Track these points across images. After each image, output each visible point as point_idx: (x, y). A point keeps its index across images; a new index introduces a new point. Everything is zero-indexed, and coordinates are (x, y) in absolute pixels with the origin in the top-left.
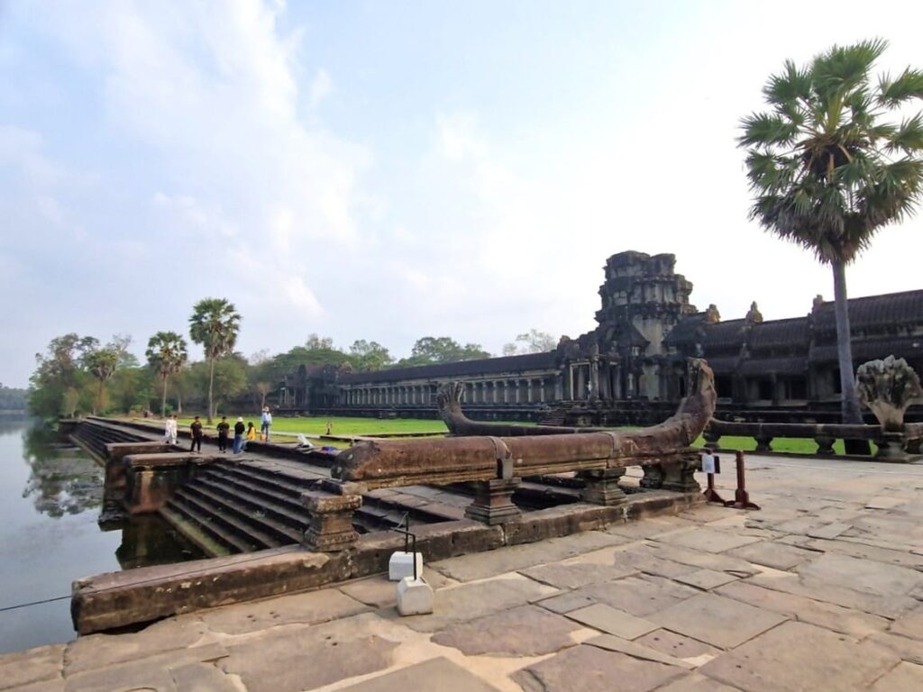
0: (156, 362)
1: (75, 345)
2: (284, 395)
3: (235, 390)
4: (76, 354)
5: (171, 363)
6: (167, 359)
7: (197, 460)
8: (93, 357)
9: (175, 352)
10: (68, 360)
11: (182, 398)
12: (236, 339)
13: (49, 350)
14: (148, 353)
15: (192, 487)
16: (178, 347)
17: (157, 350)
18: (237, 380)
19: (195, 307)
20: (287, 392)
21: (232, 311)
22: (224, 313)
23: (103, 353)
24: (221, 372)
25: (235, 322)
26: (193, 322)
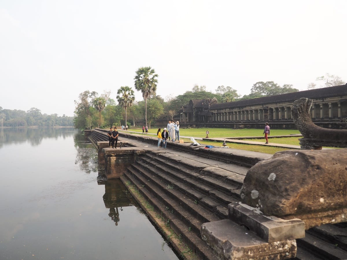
0: (122, 102)
1: (88, 96)
2: (182, 117)
3: (158, 115)
4: (89, 100)
5: (128, 102)
6: (126, 100)
7: (137, 152)
8: (96, 101)
9: (129, 96)
10: (87, 103)
11: (135, 119)
12: (157, 87)
13: (79, 98)
14: (117, 97)
15: (135, 166)
16: (130, 93)
17: (121, 95)
18: (159, 110)
19: (136, 72)
20: (184, 115)
21: (153, 72)
22: (150, 74)
23: (100, 99)
24: (151, 106)
25: (155, 78)
26: (136, 80)
